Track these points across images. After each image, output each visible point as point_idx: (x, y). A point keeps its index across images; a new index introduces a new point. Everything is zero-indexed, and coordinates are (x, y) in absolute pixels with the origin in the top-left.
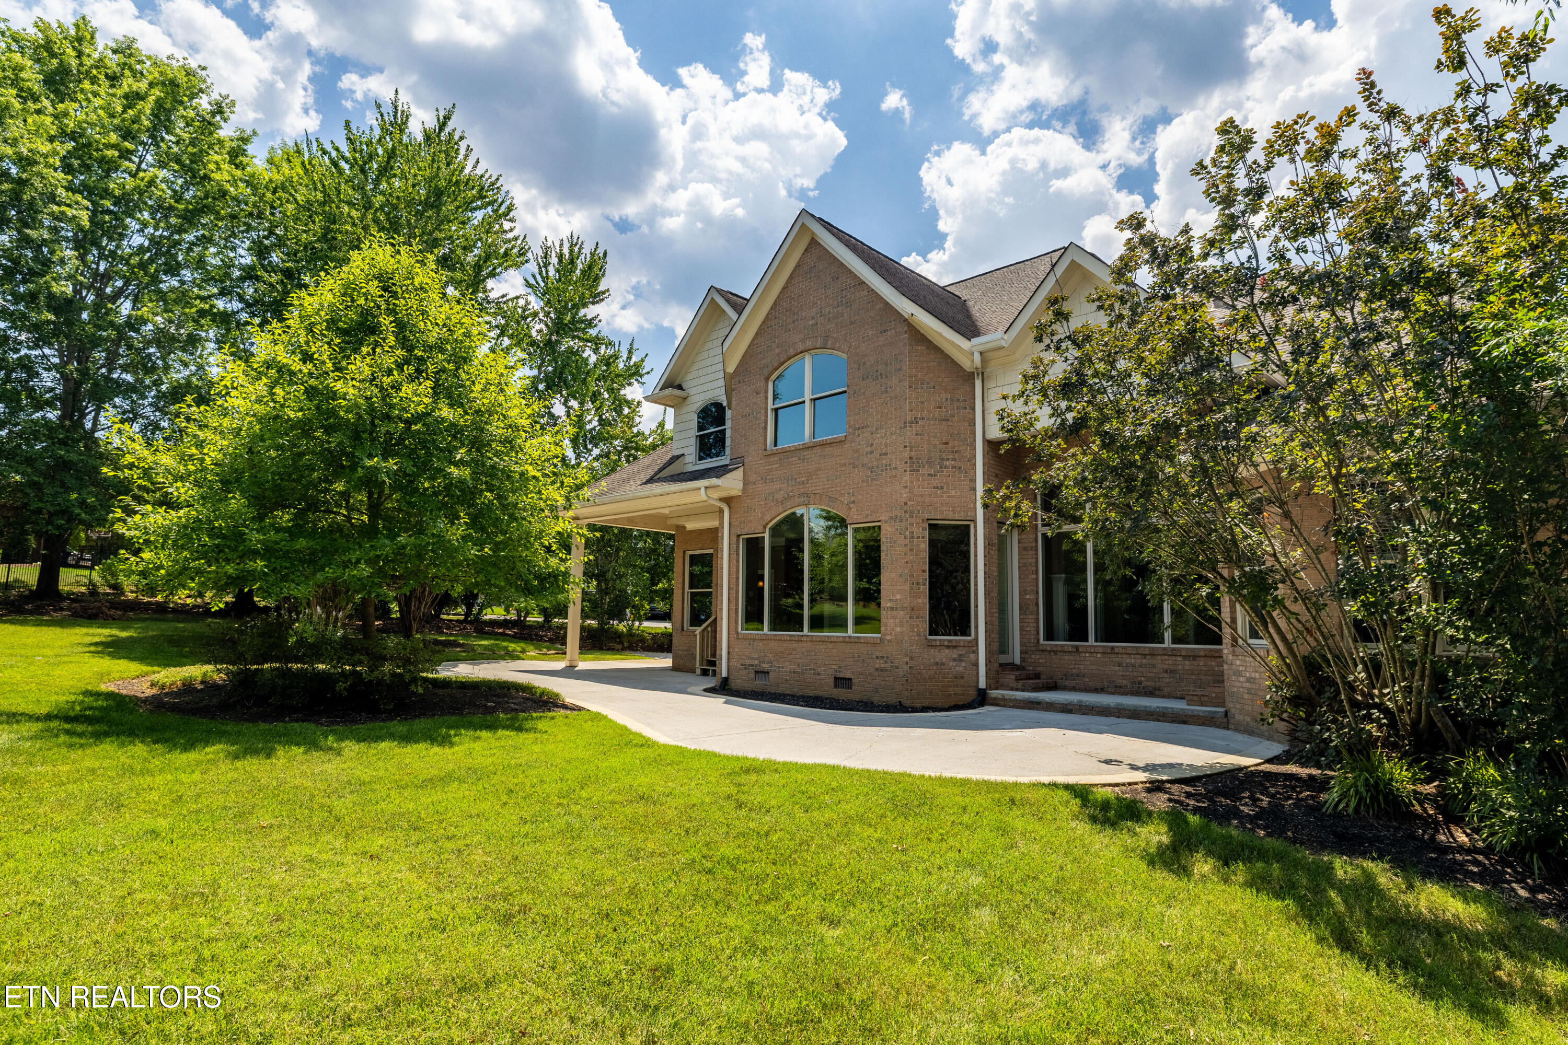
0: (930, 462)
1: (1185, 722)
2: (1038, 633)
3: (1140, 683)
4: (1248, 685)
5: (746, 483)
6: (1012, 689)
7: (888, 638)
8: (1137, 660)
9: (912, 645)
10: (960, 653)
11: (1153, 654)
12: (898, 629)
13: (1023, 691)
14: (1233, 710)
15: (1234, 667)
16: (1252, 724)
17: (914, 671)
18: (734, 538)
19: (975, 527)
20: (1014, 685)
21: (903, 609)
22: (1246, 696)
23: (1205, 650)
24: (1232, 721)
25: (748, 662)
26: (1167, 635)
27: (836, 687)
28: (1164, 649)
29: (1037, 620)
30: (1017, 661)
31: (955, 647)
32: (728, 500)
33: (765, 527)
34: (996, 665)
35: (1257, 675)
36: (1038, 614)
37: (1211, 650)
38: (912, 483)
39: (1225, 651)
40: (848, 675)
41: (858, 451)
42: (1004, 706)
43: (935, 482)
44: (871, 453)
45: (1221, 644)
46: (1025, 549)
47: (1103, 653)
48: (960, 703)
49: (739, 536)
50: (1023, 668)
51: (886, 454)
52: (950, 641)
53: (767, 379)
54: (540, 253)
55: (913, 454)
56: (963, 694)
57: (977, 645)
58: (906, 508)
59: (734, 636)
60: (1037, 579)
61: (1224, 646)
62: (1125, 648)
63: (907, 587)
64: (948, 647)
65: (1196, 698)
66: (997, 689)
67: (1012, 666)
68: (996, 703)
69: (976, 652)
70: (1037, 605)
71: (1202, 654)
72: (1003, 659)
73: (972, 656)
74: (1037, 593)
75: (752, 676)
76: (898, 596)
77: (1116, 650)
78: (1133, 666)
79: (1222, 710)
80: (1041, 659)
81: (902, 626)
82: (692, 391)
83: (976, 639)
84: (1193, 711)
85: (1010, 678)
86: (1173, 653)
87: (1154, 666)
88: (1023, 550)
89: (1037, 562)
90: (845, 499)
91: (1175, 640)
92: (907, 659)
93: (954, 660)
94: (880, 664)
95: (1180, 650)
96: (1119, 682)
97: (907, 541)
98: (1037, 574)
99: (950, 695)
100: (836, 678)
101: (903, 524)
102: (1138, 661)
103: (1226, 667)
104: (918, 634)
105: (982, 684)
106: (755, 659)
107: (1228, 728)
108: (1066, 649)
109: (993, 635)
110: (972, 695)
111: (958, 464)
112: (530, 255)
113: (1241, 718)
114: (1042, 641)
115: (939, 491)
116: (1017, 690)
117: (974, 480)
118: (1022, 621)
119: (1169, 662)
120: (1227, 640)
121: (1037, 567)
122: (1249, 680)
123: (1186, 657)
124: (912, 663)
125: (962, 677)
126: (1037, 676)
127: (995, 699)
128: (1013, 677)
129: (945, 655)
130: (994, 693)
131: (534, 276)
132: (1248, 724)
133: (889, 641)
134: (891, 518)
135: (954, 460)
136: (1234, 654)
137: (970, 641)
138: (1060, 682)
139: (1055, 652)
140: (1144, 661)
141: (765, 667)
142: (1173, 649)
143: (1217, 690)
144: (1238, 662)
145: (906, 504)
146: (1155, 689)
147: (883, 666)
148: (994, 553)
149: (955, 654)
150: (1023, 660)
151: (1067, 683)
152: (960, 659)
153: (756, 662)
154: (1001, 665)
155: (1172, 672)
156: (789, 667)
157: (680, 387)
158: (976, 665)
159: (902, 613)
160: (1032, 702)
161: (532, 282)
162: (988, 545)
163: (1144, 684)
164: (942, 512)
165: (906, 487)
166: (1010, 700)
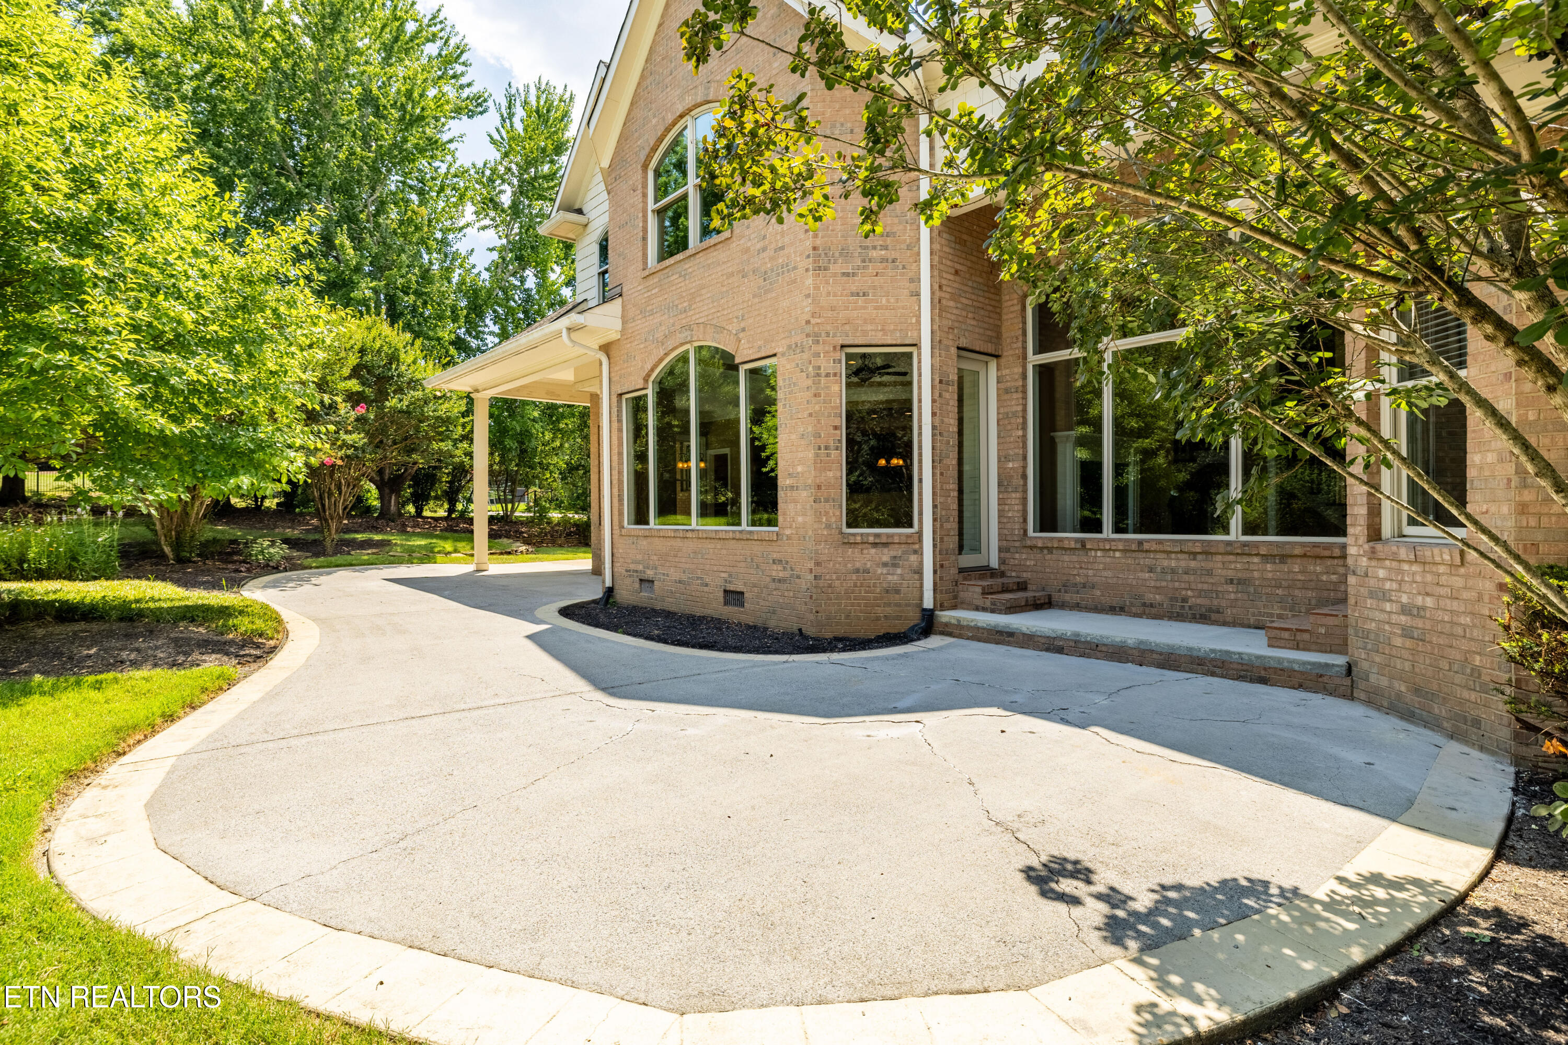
0: (845, 253)
1: (1263, 681)
2: (1025, 520)
3: (1185, 600)
4: (1403, 619)
5: (625, 320)
6: (977, 609)
7: (788, 532)
8: (1183, 562)
9: (818, 542)
10: (893, 553)
11: (1208, 552)
12: (800, 519)
13: (993, 611)
14: (1365, 665)
15: (1372, 582)
16: (1410, 697)
17: (821, 583)
18: (615, 399)
19: (919, 355)
20: (979, 601)
21: (806, 487)
22: (1398, 641)
23: (1303, 545)
24: (1362, 685)
25: (632, 567)
26: (1236, 522)
27: (726, 603)
28: (1229, 543)
29: (1024, 500)
30: (994, 563)
31: (886, 545)
32: (606, 348)
33: (646, 380)
34: (954, 571)
35: (1429, 602)
36: (1025, 491)
37: (1315, 545)
38: (817, 288)
39: (1352, 550)
40: (740, 587)
41: (747, 250)
42: (960, 636)
43: (855, 285)
44: (764, 249)
45: (1344, 534)
46: (1007, 391)
47: (1124, 551)
48: (893, 631)
49: (620, 395)
50: (1002, 574)
51: (782, 248)
52: (877, 536)
53: (645, 167)
54: (504, 104)
55: (818, 242)
56: (899, 618)
57: (920, 540)
58: (809, 329)
59: (616, 532)
60: (1024, 436)
61: (1348, 540)
62: (1160, 542)
63: (810, 455)
64: (875, 545)
65: (1286, 635)
66: (954, 607)
67: (985, 571)
68: (948, 631)
69: (919, 552)
70: (1024, 477)
71: (1298, 551)
72: (967, 560)
73: (913, 558)
74: (1025, 458)
75: (637, 585)
76: (800, 469)
77: (1146, 546)
78: (1173, 571)
79: (1340, 660)
80: (1030, 560)
81: (804, 515)
82: (592, 215)
83: (920, 533)
84: (1280, 660)
85: (973, 591)
86: (1244, 551)
87: (1210, 573)
88: (1003, 393)
89: (1025, 410)
90: (734, 327)
91: (1250, 528)
92: (811, 565)
93: (885, 565)
94: (777, 572)
95: (1256, 545)
96: (1150, 597)
97: (810, 382)
98: (1024, 428)
99: (878, 619)
100: (725, 591)
101: (805, 356)
102: (1183, 564)
103: (1352, 580)
104: (828, 526)
105: (928, 603)
106: (638, 562)
107: (1352, 698)
108: (1066, 544)
109: (947, 526)
110: (914, 618)
111: (891, 254)
112: (490, 103)
113: (1384, 682)
114: (1031, 533)
115: (861, 301)
116: (984, 609)
117: (916, 280)
118: (1001, 502)
119: (1237, 566)
120: (1357, 528)
121: (1025, 418)
122: (1405, 610)
123: (1265, 558)
124: (819, 571)
125: (897, 592)
126: (1022, 586)
127: (947, 625)
128: (979, 590)
129: (870, 557)
130: (946, 616)
131: (498, 130)
132: (1399, 695)
133: (789, 538)
134: (790, 347)
135: (885, 248)
136: (1373, 555)
137: (909, 536)
138: (1056, 597)
139: (1050, 550)
140: (1193, 564)
141: (650, 574)
142: (1245, 544)
143: (1330, 621)
144: (1382, 573)
145: (808, 322)
146: (1210, 610)
147: (781, 574)
148: (951, 395)
149: (885, 555)
150: (1002, 561)
151: (1067, 597)
152: (894, 563)
153: (641, 567)
154: (961, 570)
155: (1240, 582)
156: (675, 575)
157: (580, 211)
158: (919, 572)
159: (804, 494)
160: (1000, 633)
161: (496, 137)
162: (940, 382)
163: (1192, 601)
164: (865, 333)
165: (808, 296)
166: (969, 628)
